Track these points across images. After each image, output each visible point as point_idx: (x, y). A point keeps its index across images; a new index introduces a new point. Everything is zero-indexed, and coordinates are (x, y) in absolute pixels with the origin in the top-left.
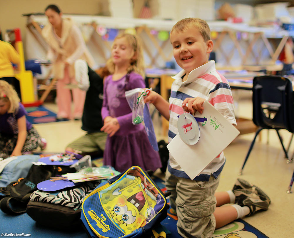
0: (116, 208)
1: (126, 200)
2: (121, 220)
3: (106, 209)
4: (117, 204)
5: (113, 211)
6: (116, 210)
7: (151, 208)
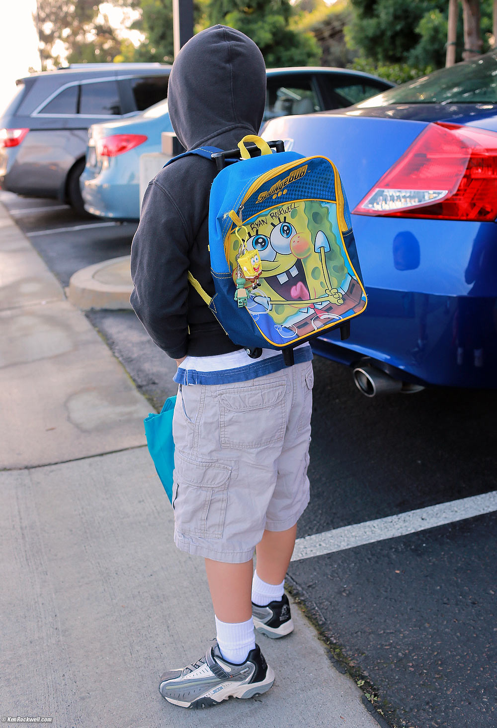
0: (288, 228)
1: (299, 257)
2: (257, 231)
3: (293, 207)
4: (298, 235)
5: (285, 222)
6: (286, 228)
7: (270, 308)
